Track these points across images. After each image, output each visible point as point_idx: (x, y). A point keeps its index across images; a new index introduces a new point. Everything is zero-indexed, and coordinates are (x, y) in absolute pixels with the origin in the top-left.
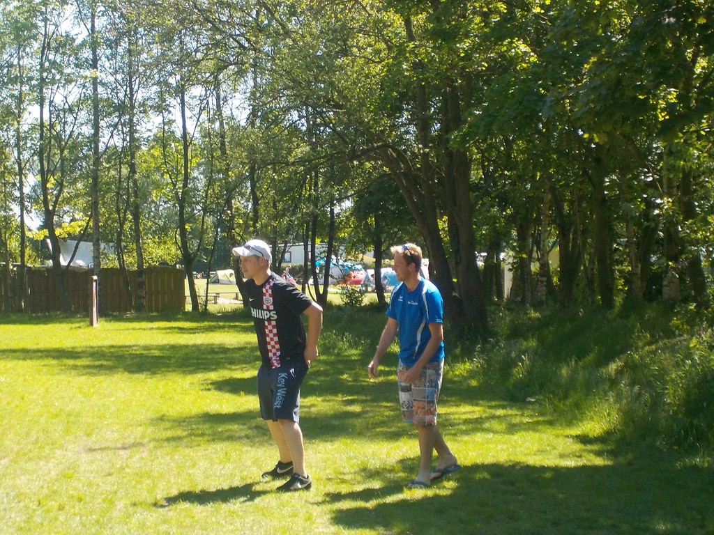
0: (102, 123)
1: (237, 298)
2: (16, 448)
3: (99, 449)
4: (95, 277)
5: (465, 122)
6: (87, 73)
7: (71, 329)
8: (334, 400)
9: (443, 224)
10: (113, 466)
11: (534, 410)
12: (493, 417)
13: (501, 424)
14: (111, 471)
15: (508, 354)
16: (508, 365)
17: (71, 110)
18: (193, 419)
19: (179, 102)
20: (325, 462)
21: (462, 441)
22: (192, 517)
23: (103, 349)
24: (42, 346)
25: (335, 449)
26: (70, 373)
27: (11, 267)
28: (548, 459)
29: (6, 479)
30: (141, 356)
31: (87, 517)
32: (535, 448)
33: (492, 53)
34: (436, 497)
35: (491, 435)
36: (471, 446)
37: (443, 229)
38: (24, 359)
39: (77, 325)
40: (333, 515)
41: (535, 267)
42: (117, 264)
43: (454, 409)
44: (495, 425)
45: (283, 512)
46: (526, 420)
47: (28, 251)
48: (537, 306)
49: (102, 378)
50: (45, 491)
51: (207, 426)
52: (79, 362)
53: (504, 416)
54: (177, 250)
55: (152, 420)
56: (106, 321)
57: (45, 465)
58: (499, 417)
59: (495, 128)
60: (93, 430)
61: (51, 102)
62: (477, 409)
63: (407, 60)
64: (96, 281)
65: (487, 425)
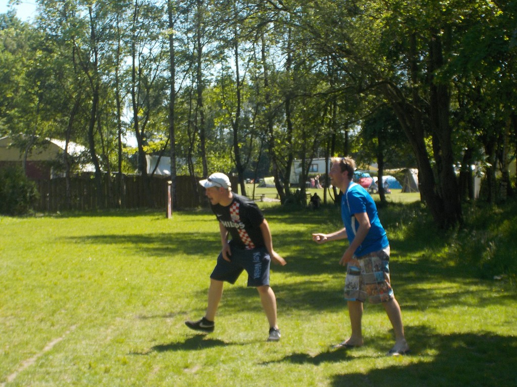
0: (177, 69)
1: (277, 198)
2: (86, 315)
3: (151, 317)
4: (170, 182)
5: (446, 62)
6: (166, 32)
7: (152, 220)
8: (342, 277)
9: (428, 141)
10: (158, 332)
11: (500, 286)
12: (468, 292)
13: (474, 298)
14: (156, 337)
15: (479, 241)
16: (478, 250)
17: (155, 60)
18: (229, 293)
19: (234, 53)
20: (330, 330)
21: (442, 313)
22: (214, 381)
23: (172, 236)
24: (127, 233)
25: (339, 319)
26: (143, 254)
27: (112, 175)
28: (514, 330)
29: (69, 344)
30: (199, 241)
31: (127, 379)
32: (503, 320)
33: (467, 9)
34: (421, 363)
35: (466, 308)
36: (449, 317)
37: (429, 146)
38: (111, 243)
39: (157, 217)
40: (333, 380)
41: (498, 175)
42: (188, 173)
43: (435, 285)
44: (470, 299)
45: (291, 377)
46: (494, 295)
47: (123, 163)
48: (500, 203)
49: (166, 258)
50: (98, 355)
51: (239, 298)
52: (151, 246)
53: (477, 291)
54: (232, 162)
55: (197, 292)
56: (178, 214)
57: (104, 331)
58: (472, 292)
59: (469, 66)
60: (149, 301)
61: (140, 54)
62: (454, 285)
63: (401, 14)
64: (170, 184)
65: (462, 299)
